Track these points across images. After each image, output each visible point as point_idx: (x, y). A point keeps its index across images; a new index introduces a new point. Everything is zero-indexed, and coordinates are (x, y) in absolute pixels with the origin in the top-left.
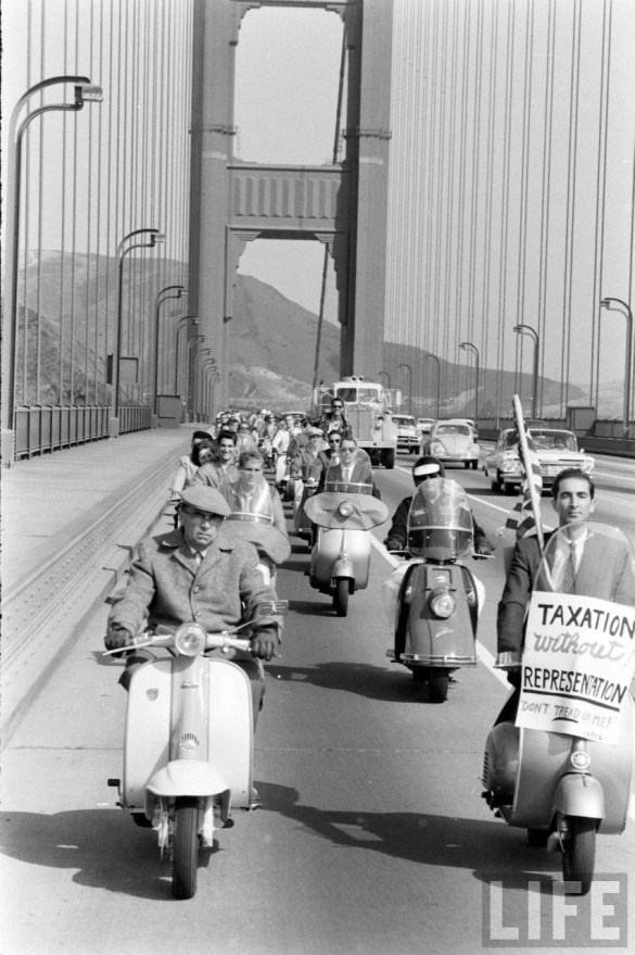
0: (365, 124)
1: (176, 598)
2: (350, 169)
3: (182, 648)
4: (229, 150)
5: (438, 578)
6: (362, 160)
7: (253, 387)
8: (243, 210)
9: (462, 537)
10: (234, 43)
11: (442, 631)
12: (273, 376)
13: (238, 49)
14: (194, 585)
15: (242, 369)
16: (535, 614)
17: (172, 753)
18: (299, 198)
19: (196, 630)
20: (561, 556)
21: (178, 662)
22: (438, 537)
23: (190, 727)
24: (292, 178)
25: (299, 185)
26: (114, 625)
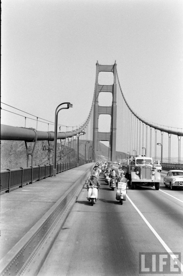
0: (113, 128)
1: (92, 183)
2: (112, 133)
3: (93, 187)
4: (97, 131)
5: (113, 180)
6: (113, 132)
7: (101, 158)
8: (99, 137)
9: (115, 176)
10: (98, 118)
11: (113, 185)
12: (103, 156)
13: (99, 119)
14: (93, 182)
15: (99, 156)
16: (119, 184)
17: (92, 195)
18: (106, 136)
19: (94, 186)
20: (121, 179)
21: (92, 188)
22: (113, 176)
23: (93, 193)
24: (105, 134)
25: (106, 135)
26: (87, 185)
